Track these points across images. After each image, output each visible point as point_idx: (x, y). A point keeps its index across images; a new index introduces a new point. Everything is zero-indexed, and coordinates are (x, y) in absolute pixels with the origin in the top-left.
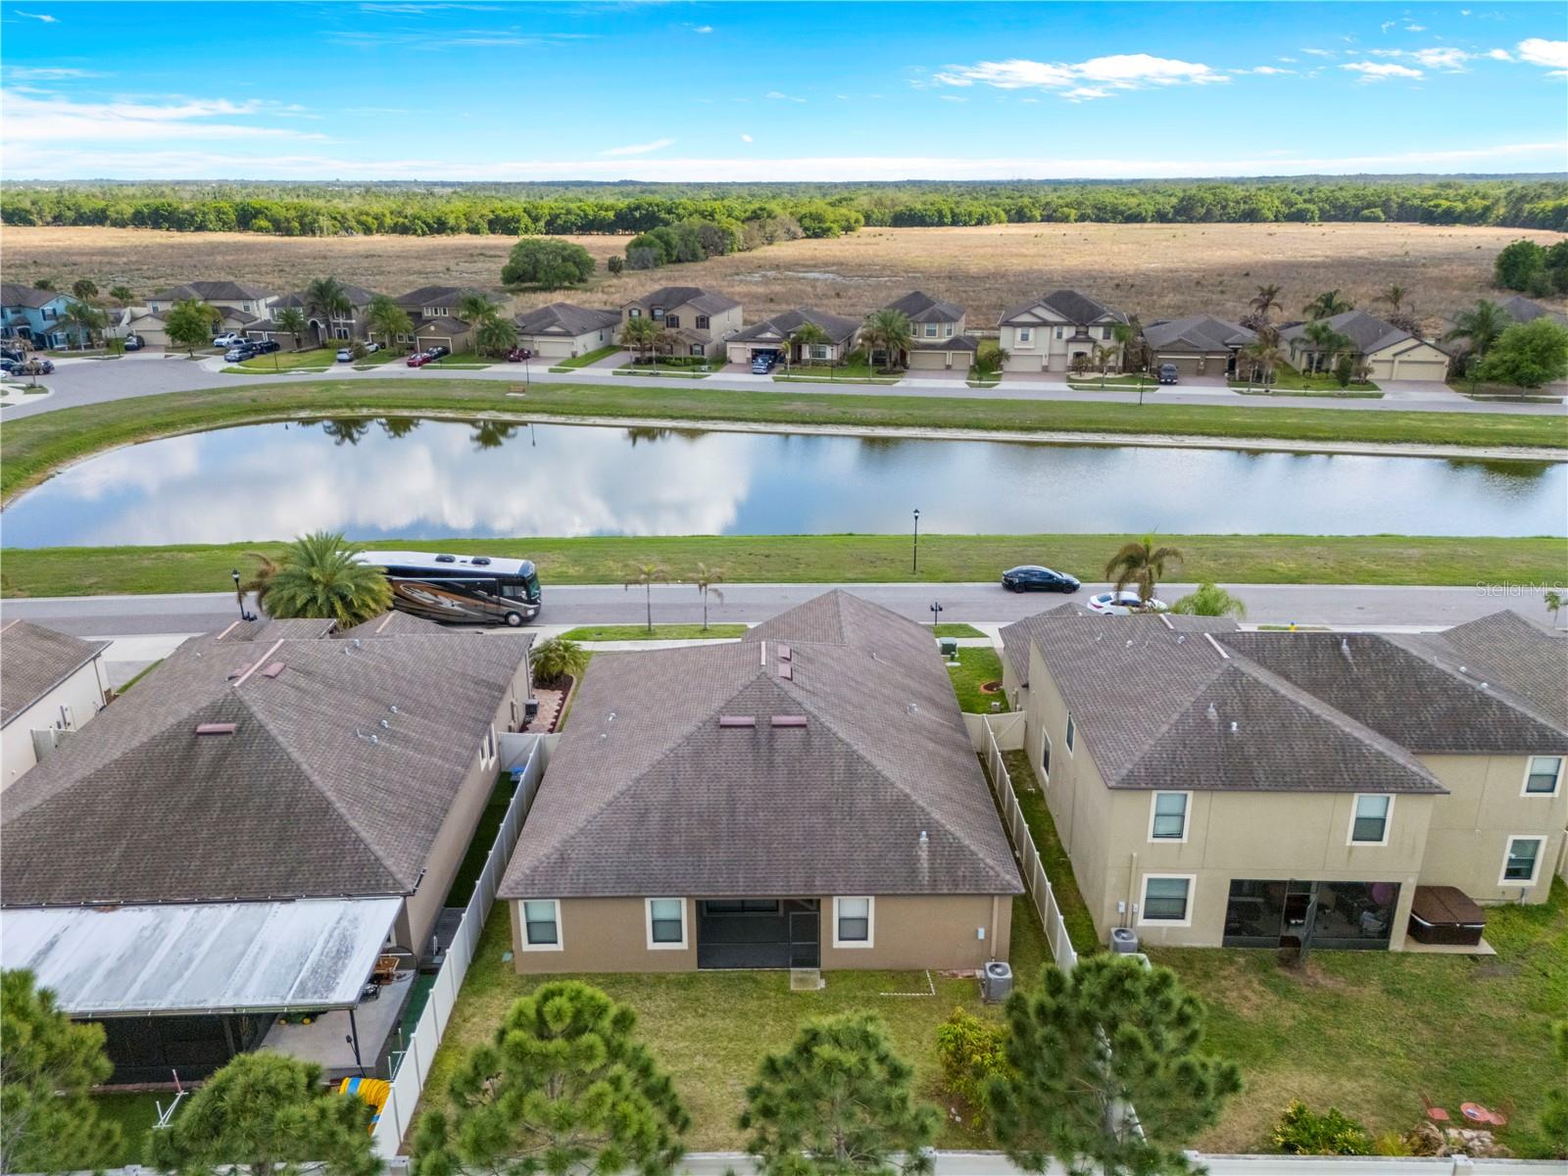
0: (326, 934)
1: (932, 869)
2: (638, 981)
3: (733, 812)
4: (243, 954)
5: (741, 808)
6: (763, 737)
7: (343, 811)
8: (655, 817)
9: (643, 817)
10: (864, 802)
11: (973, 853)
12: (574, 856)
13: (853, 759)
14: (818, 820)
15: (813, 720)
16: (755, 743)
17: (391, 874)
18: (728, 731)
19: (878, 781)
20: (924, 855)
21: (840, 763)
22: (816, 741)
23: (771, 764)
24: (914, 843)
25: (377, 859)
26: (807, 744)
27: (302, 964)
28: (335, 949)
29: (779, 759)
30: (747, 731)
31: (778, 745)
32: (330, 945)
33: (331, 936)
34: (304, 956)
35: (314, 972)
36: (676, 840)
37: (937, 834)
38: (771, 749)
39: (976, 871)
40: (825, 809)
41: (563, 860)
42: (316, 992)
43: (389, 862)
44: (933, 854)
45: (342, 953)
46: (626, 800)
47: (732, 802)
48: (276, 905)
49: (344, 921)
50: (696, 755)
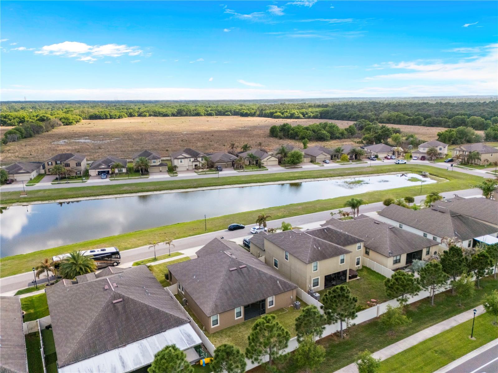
0: (181, 334)
1: (282, 287)
2: (235, 327)
3: (243, 287)
6: (240, 271)
7: (162, 310)
8: (229, 292)
9: (226, 292)
10: (265, 278)
11: (287, 283)
12: (218, 304)
13: (258, 271)
14: (258, 284)
15: (246, 265)
16: (238, 272)
17: (183, 319)
18: (232, 272)
19: (265, 274)
20: (280, 285)
21: (256, 272)
22: (250, 269)
23: (244, 276)
24: (277, 284)
26: (248, 270)
27: (183, 340)
28: (187, 336)
29: (245, 275)
30: (236, 271)
32: (185, 335)
35: (187, 340)
36: (235, 295)
37: (280, 281)
38: (243, 273)
40: (259, 282)
41: (216, 306)
42: (192, 343)
43: (180, 317)
44: (281, 285)
45: (189, 336)
46: (221, 291)
47: (241, 285)
48: (163, 333)
49: (182, 331)
50: (229, 278)
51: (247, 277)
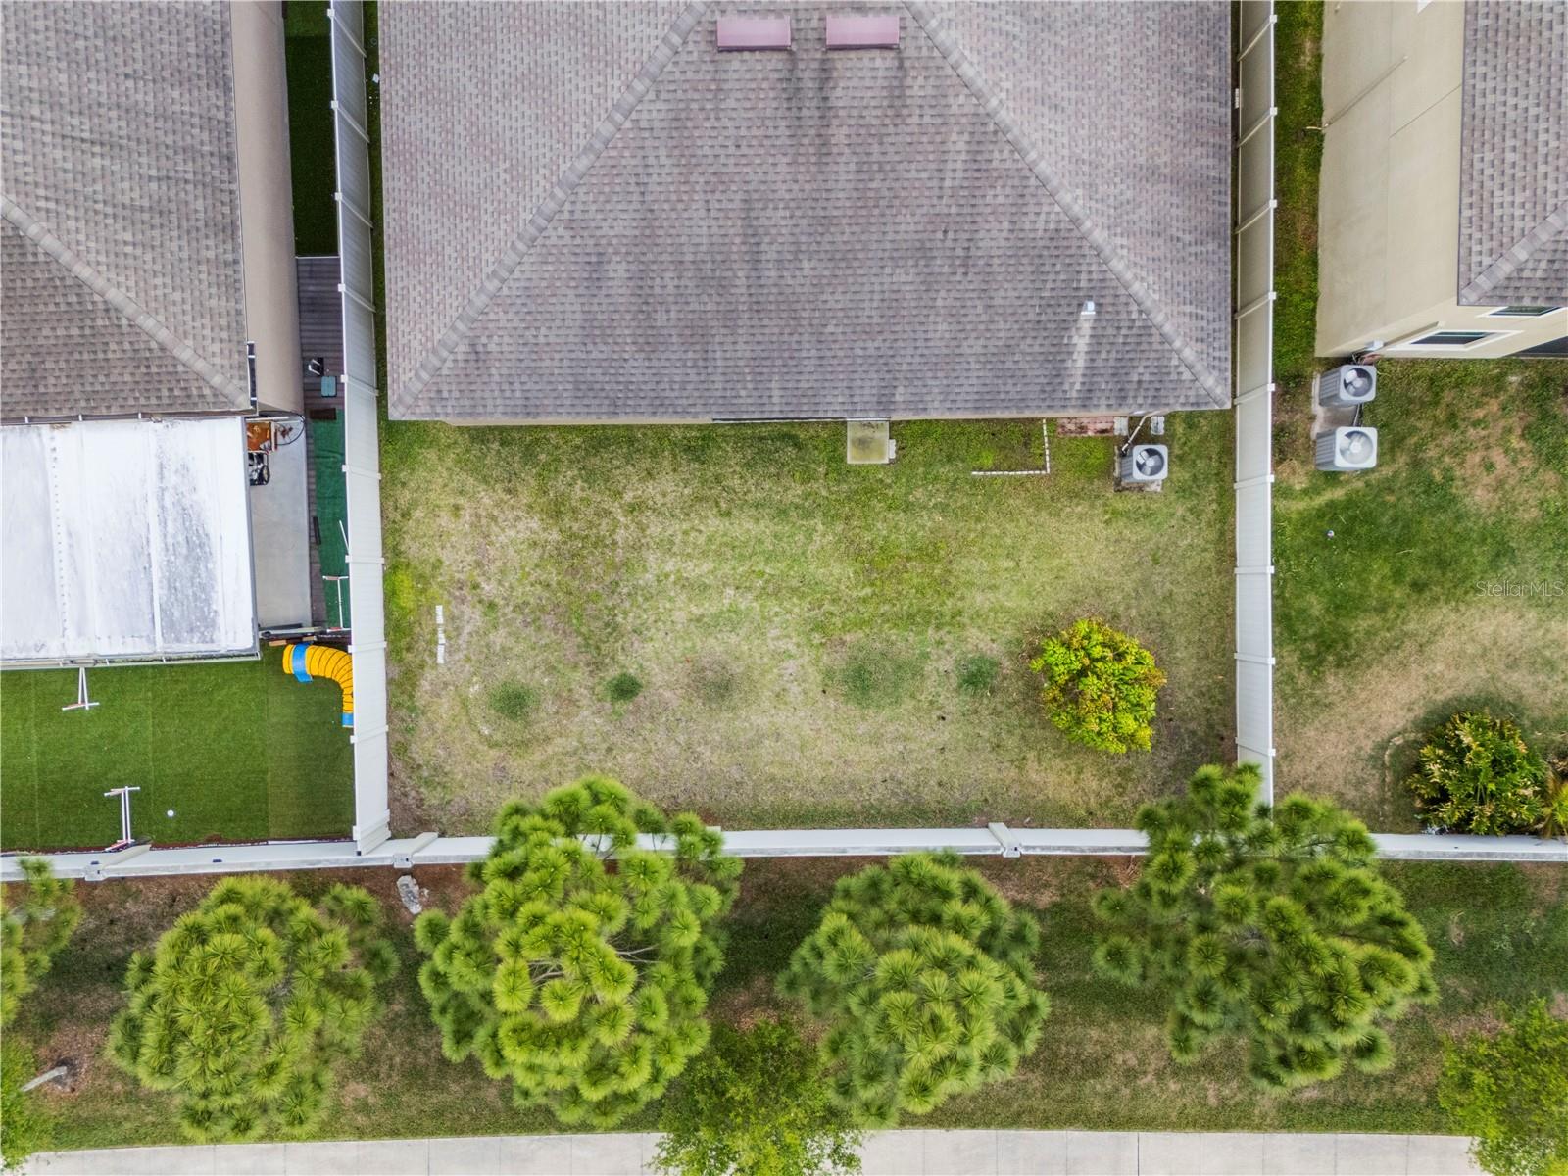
0: (153, 506)
1: (1090, 368)
3: (755, 262)
4: (49, 547)
5: (770, 253)
6: (808, 76)
7: (49, 242)
8: (618, 271)
9: (595, 270)
10: (994, 237)
11: (1165, 339)
12: (492, 347)
13: (985, 131)
14: (906, 278)
15: (911, 24)
16: (791, 95)
17: (199, 377)
18: (735, 62)
19: (1028, 188)
20: (1081, 342)
21: (958, 144)
22: (918, 87)
23: (824, 143)
24: (1066, 326)
25: (162, 349)
26: (897, 93)
27: (147, 570)
28: (181, 538)
29: (839, 135)
30: (776, 60)
31: (839, 96)
32: (170, 529)
33: (163, 507)
34: (141, 551)
35: (172, 588)
36: (661, 319)
37: (1108, 294)
38: (826, 109)
39: (1161, 372)
40: (923, 252)
41: (477, 356)
42: (191, 630)
43: (185, 353)
44: (1097, 339)
45: (196, 547)
46: (558, 234)
47: (753, 237)
48: (45, 429)
49: (172, 480)
50: (679, 122)
51: (843, 173)
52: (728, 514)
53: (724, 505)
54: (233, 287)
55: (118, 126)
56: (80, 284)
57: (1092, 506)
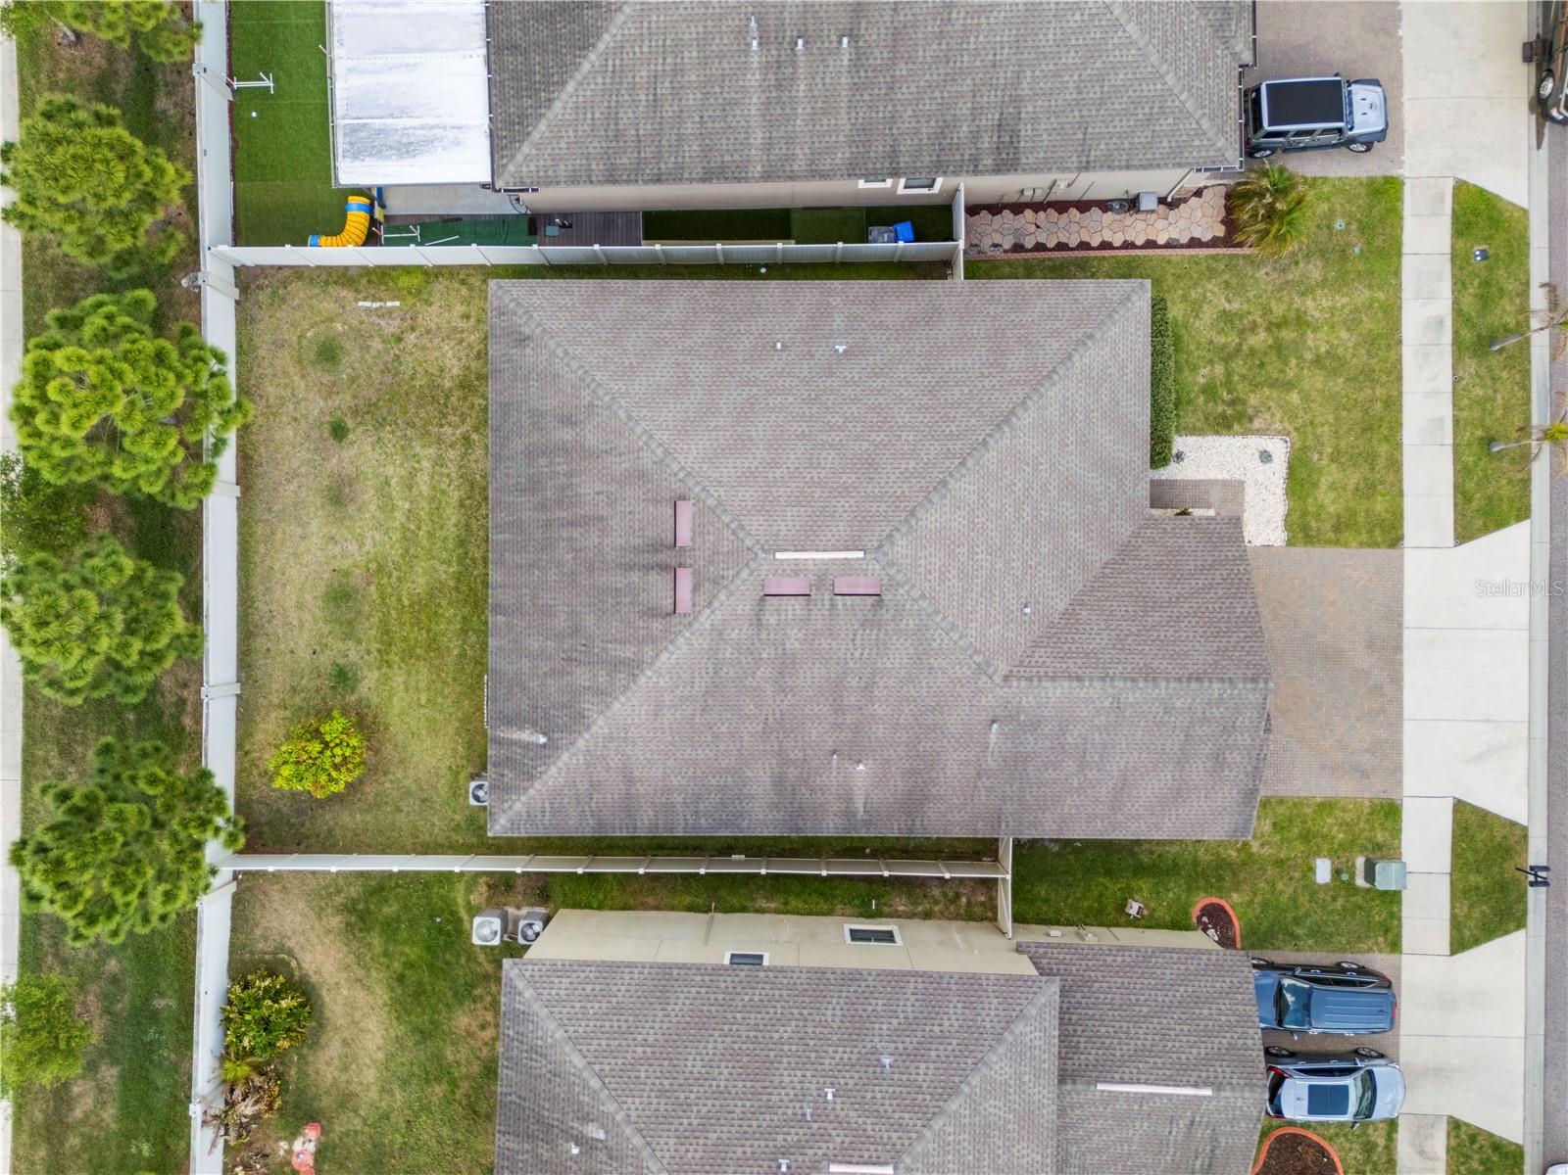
0: (434, 121)
1: (512, 743)
3: (571, 524)
4: (407, 51)
5: (576, 533)
6: (663, 557)
7: (586, 66)
8: (567, 435)
9: (568, 421)
10: (582, 676)
11: (526, 789)
12: (528, 350)
13: (633, 667)
14: (561, 622)
15: (686, 621)
16: (656, 547)
17: (513, 157)
18: (671, 512)
19: (605, 695)
20: (525, 736)
21: (628, 652)
22: (657, 625)
23: (629, 567)
24: (535, 726)
25: (528, 134)
26: (652, 612)
27: (391, 116)
28: (412, 139)
29: (634, 577)
30: (670, 537)
31: (654, 577)
32: (418, 132)
33: (433, 127)
34: (404, 112)
35: (379, 132)
36: (543, 461)
37: (546, 754)
38: (648, 568)
39: (508, 790)
40: (575, 631)
41: (523, 340)
42: (351, 143)
43: (526, 148)
44: (529, 746)
45: (406, 149)
46: (586, 396)
47: (584, 522)
49: (451, 134)
50: (642, 475)
51: (617, 580)
52: (462, 505)
53: (468, 502)
54: (574, 180)
55: (668, 110)
56: (563, 83)
57: (462, 757)
